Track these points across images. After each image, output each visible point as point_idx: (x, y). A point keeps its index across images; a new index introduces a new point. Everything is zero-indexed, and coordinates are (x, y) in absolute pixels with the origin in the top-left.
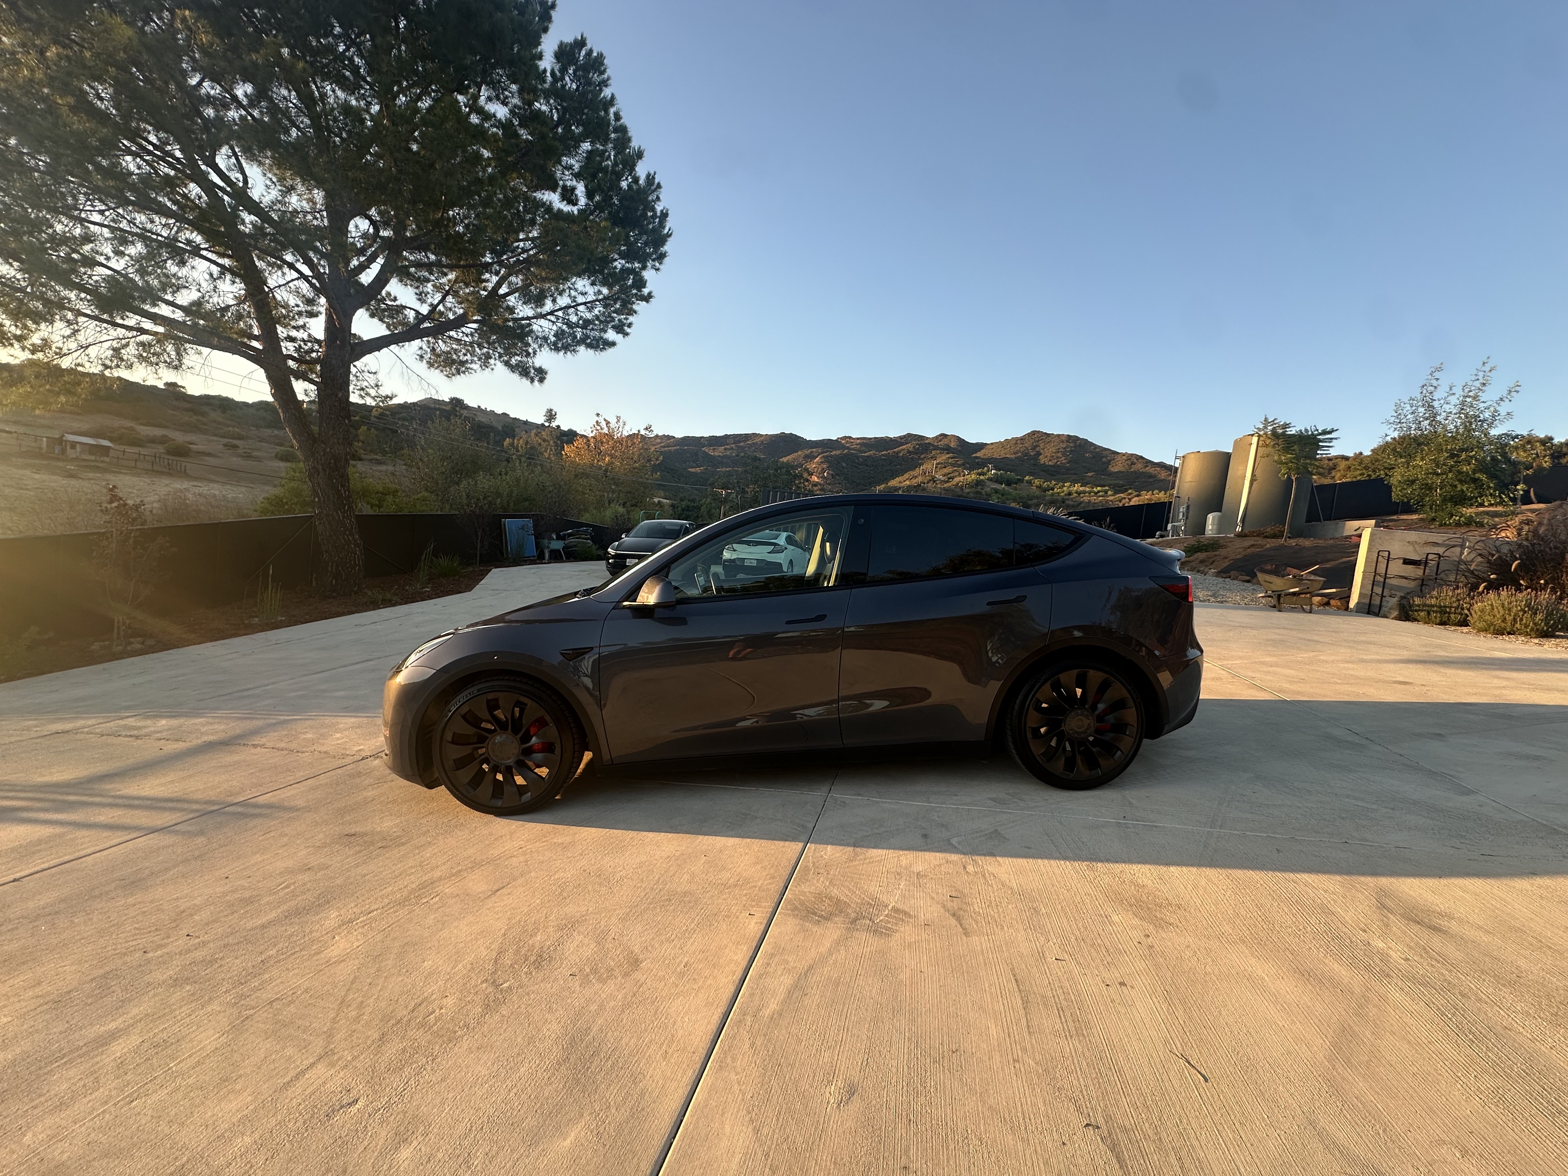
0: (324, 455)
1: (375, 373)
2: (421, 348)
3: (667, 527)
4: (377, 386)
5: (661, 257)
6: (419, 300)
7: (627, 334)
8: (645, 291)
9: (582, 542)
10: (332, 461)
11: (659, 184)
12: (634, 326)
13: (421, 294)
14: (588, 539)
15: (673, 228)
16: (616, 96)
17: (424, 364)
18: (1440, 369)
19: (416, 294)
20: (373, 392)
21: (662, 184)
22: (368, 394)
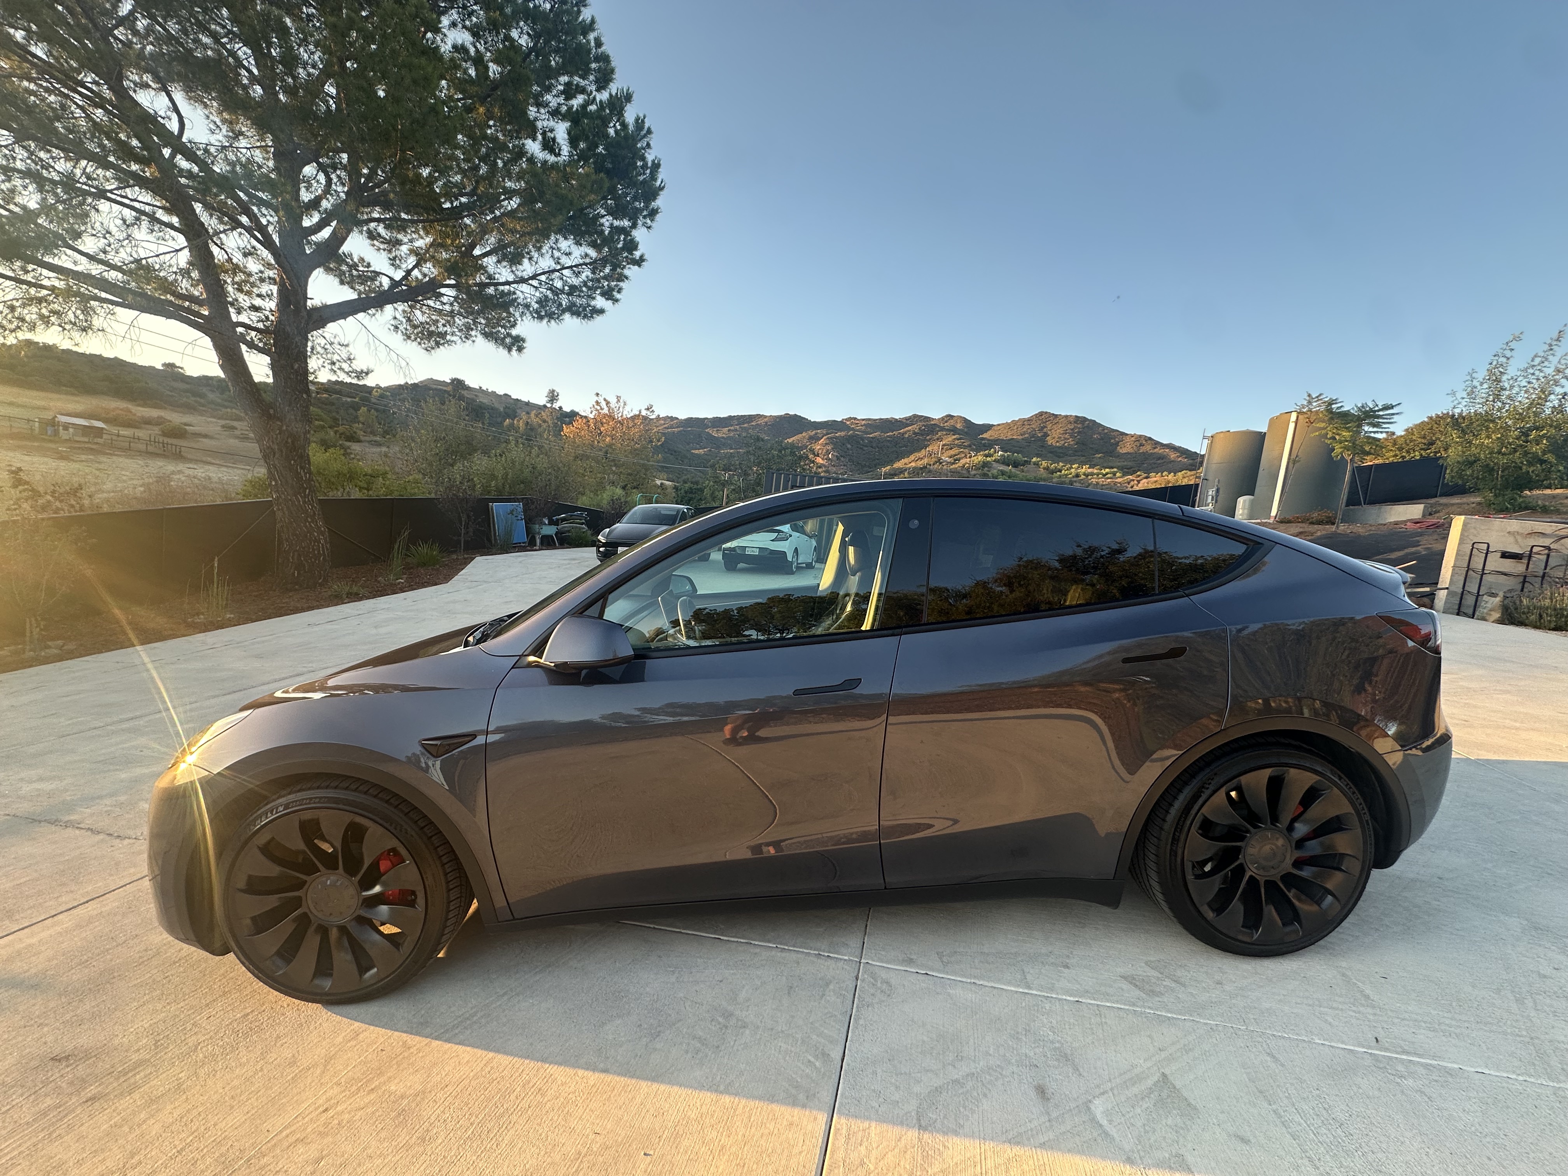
0: (280, 433)
1: (347, 346)
2: (395, 318)
3: (663, 512)
4: (350, 359)
5: (653, 213)
6: (393, 265)
7: (617, 301)
8: (637, 254)
9: (576, 527)
10: (290, 441)
11: (649, 129)
12: (624, 292)
13: (394, 259)
14: (582, 524)
15: (666, 180)
16: (597, 19)
17: (399, 336)
18: (1517, 339)
19: (390, 259)
20: (345, 366)
21: (653, 129)
22: (341, 369)
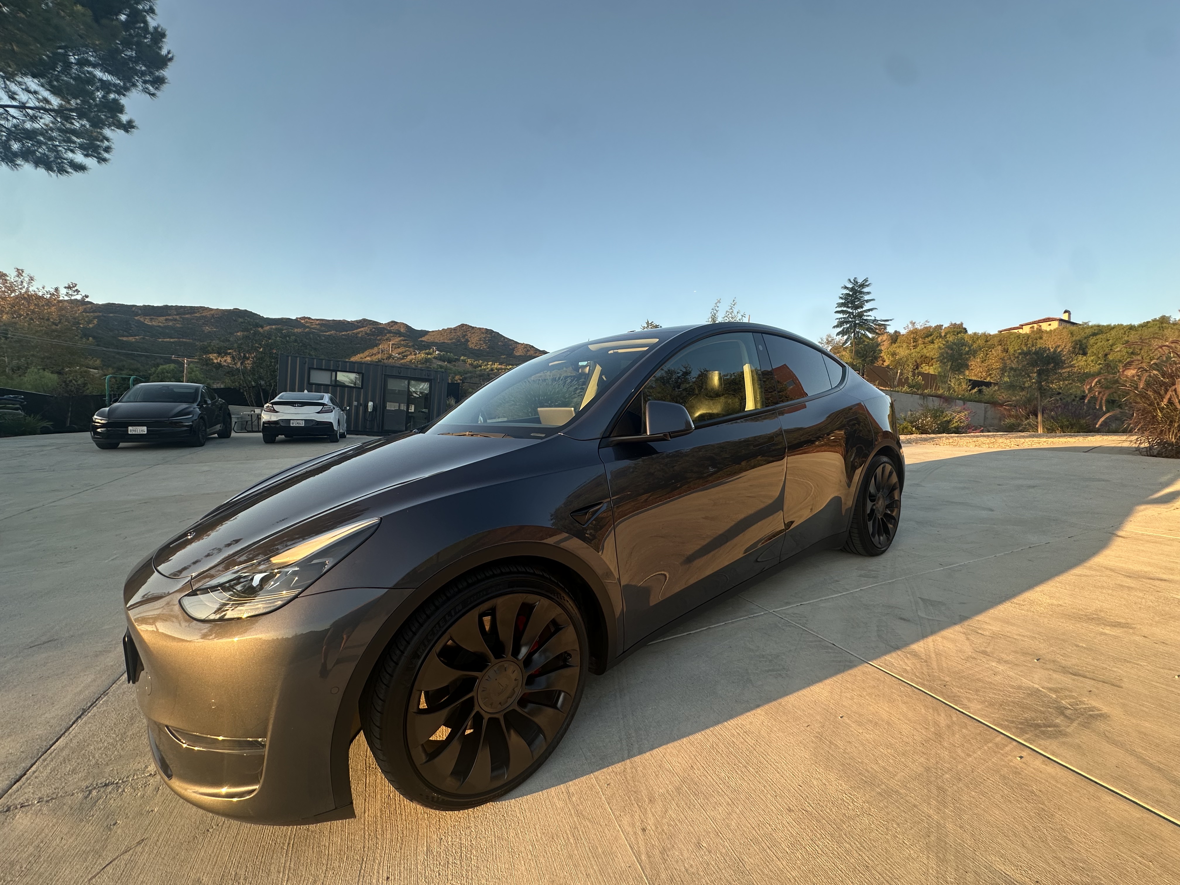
8: (124, 118)
